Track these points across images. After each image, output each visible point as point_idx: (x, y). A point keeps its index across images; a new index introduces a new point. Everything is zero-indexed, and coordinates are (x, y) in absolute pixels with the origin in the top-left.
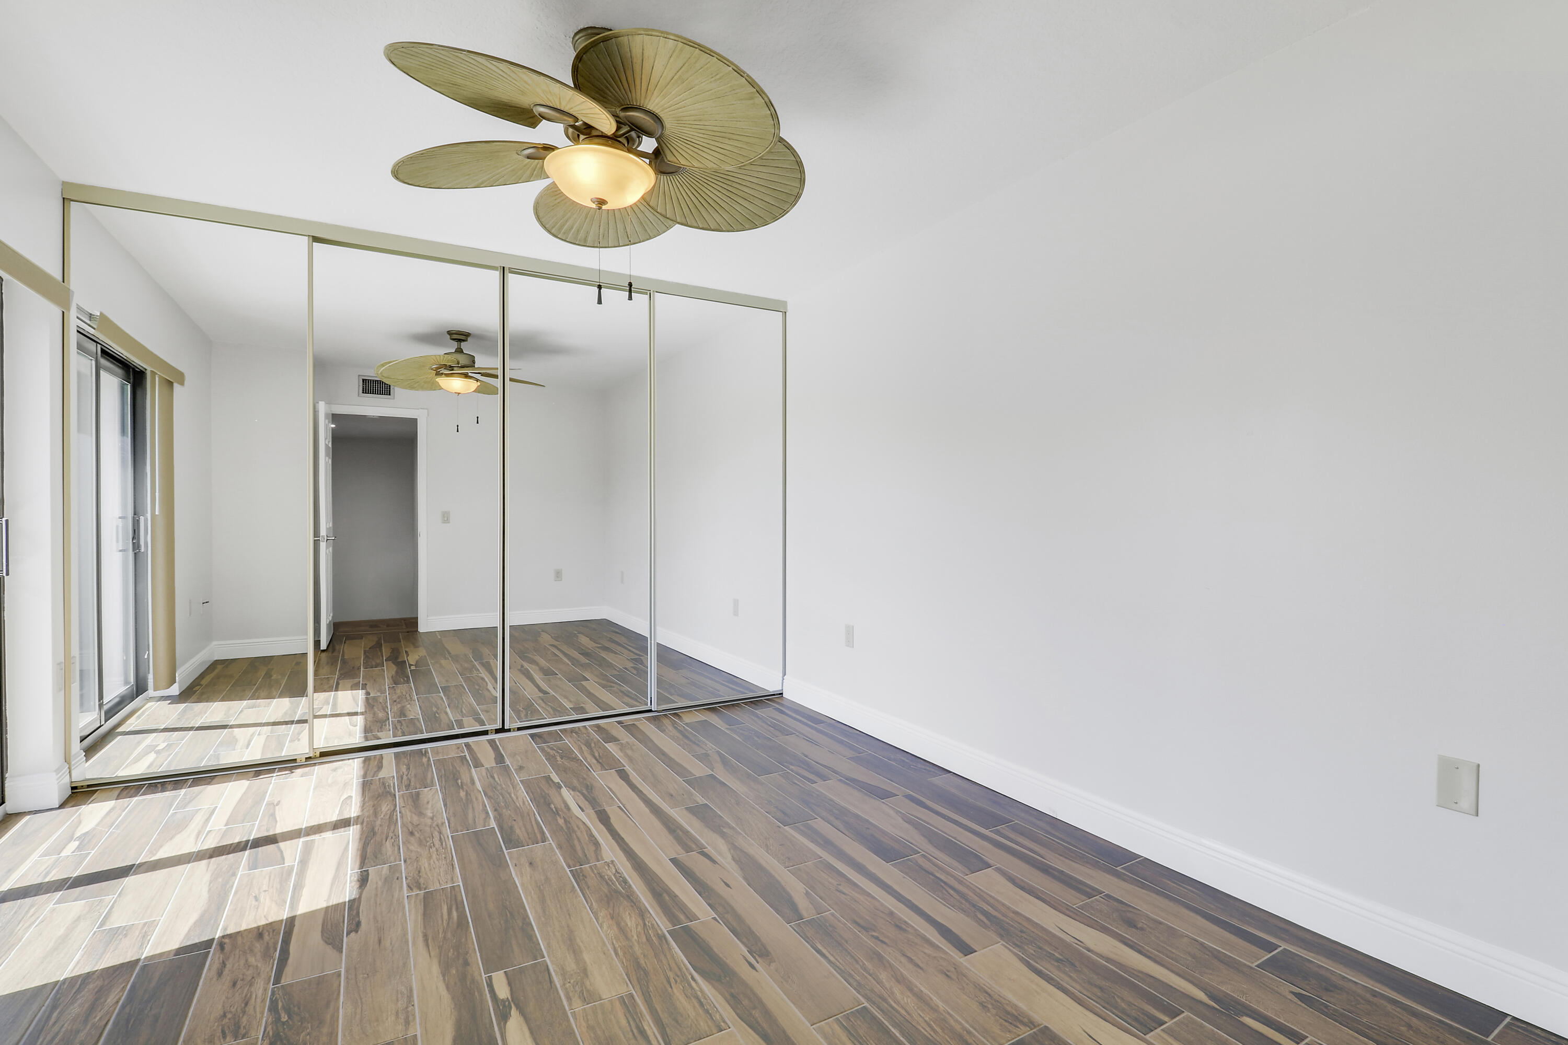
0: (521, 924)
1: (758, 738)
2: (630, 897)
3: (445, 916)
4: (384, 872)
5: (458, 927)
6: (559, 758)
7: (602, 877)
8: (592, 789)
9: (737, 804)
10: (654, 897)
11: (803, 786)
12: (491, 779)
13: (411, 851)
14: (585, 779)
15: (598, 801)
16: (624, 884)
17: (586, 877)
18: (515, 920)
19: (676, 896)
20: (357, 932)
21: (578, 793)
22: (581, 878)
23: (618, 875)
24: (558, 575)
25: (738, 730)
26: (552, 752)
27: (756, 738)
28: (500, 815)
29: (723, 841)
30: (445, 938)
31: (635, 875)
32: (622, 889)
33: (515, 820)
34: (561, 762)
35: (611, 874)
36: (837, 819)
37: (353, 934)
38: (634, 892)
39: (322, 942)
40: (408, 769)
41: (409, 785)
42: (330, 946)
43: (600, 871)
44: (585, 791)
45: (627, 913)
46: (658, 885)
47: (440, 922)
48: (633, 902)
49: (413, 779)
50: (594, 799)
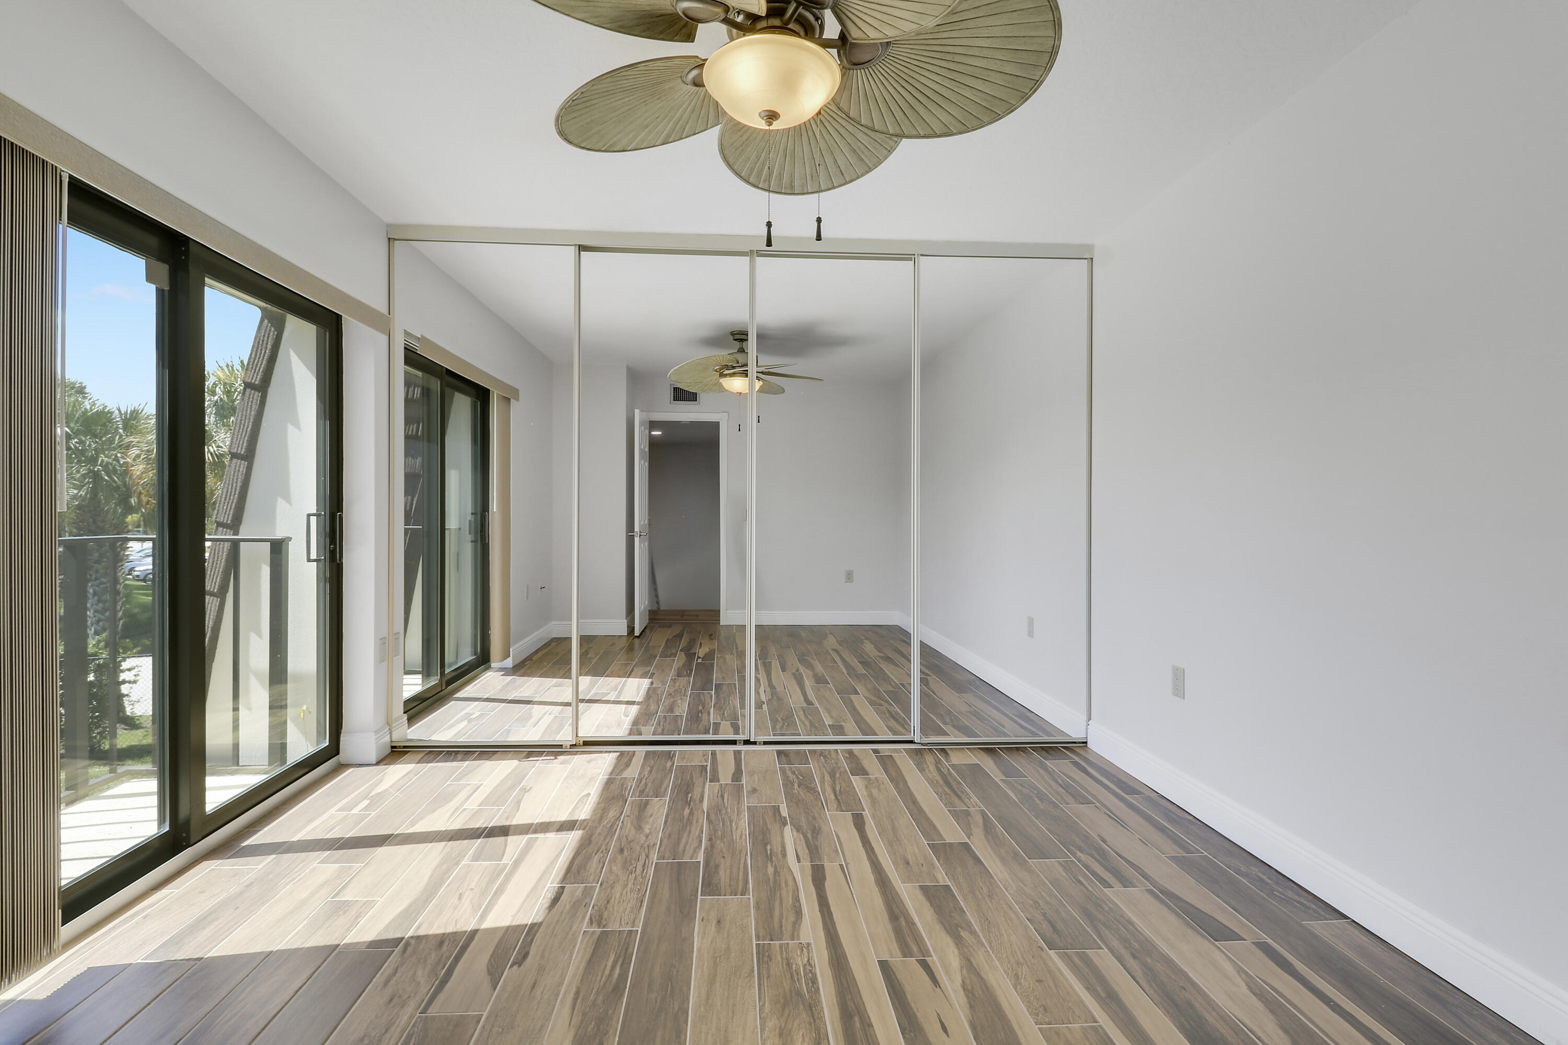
0: (676, 1009)
1: (1041, 800)
2: (813, 1008)
3: (607, 972)
4: (577, 894)
5: (612, 991)
6: (796, 786)
7: (789, 965)
8: (818, 834)
9: (989, 896)
10: (841, 1018)
11: (1090, 889)
12: (720, 800)
13: (612, 873)
14: (814, 818)
15: (820, 851)
16: (811, 985)
17: (771, 960)
18: (674, 1000)
19: (870, 1025)
20: (520, 966)
21: (801, 836)
22: (766, 959)
23: (808, 968)
24: (849, 576)
25: (1016, 785)
26: (792, 777)
27: (1038, 801)
28: (712, 846)
29: (956, 951)
30: (594, 1001)
31: (828, 972)
32: (806, 992)
33: (724, 857)
34: (796, 791)
35: (800, 964)
36: (1134, 957)
37: (515, 967)
38: (820, 1001)
39: (485, 969)
40: (650, 772)
41: (643, 791)
42: (489, 977)
43: (790, 955)
44: (809, 835)
45: (801, 1034)
46: (852, 998)
47: (599, 977)
48: (813, 1016)
49: (650, 785)
50: (817, 848)
